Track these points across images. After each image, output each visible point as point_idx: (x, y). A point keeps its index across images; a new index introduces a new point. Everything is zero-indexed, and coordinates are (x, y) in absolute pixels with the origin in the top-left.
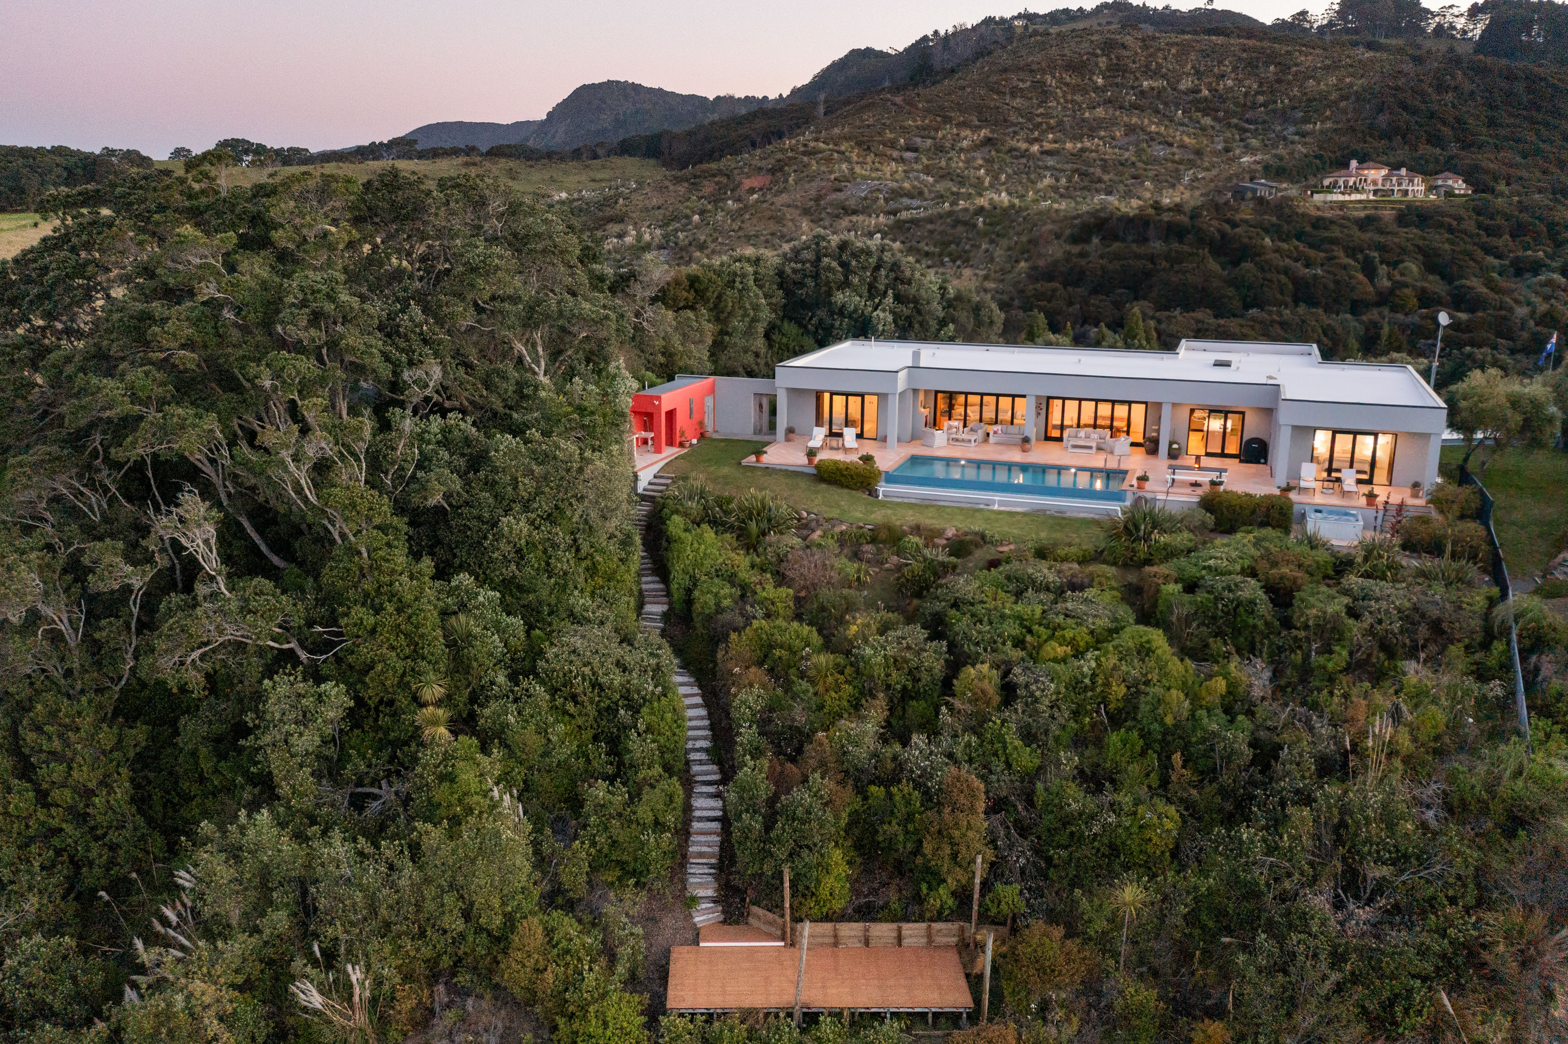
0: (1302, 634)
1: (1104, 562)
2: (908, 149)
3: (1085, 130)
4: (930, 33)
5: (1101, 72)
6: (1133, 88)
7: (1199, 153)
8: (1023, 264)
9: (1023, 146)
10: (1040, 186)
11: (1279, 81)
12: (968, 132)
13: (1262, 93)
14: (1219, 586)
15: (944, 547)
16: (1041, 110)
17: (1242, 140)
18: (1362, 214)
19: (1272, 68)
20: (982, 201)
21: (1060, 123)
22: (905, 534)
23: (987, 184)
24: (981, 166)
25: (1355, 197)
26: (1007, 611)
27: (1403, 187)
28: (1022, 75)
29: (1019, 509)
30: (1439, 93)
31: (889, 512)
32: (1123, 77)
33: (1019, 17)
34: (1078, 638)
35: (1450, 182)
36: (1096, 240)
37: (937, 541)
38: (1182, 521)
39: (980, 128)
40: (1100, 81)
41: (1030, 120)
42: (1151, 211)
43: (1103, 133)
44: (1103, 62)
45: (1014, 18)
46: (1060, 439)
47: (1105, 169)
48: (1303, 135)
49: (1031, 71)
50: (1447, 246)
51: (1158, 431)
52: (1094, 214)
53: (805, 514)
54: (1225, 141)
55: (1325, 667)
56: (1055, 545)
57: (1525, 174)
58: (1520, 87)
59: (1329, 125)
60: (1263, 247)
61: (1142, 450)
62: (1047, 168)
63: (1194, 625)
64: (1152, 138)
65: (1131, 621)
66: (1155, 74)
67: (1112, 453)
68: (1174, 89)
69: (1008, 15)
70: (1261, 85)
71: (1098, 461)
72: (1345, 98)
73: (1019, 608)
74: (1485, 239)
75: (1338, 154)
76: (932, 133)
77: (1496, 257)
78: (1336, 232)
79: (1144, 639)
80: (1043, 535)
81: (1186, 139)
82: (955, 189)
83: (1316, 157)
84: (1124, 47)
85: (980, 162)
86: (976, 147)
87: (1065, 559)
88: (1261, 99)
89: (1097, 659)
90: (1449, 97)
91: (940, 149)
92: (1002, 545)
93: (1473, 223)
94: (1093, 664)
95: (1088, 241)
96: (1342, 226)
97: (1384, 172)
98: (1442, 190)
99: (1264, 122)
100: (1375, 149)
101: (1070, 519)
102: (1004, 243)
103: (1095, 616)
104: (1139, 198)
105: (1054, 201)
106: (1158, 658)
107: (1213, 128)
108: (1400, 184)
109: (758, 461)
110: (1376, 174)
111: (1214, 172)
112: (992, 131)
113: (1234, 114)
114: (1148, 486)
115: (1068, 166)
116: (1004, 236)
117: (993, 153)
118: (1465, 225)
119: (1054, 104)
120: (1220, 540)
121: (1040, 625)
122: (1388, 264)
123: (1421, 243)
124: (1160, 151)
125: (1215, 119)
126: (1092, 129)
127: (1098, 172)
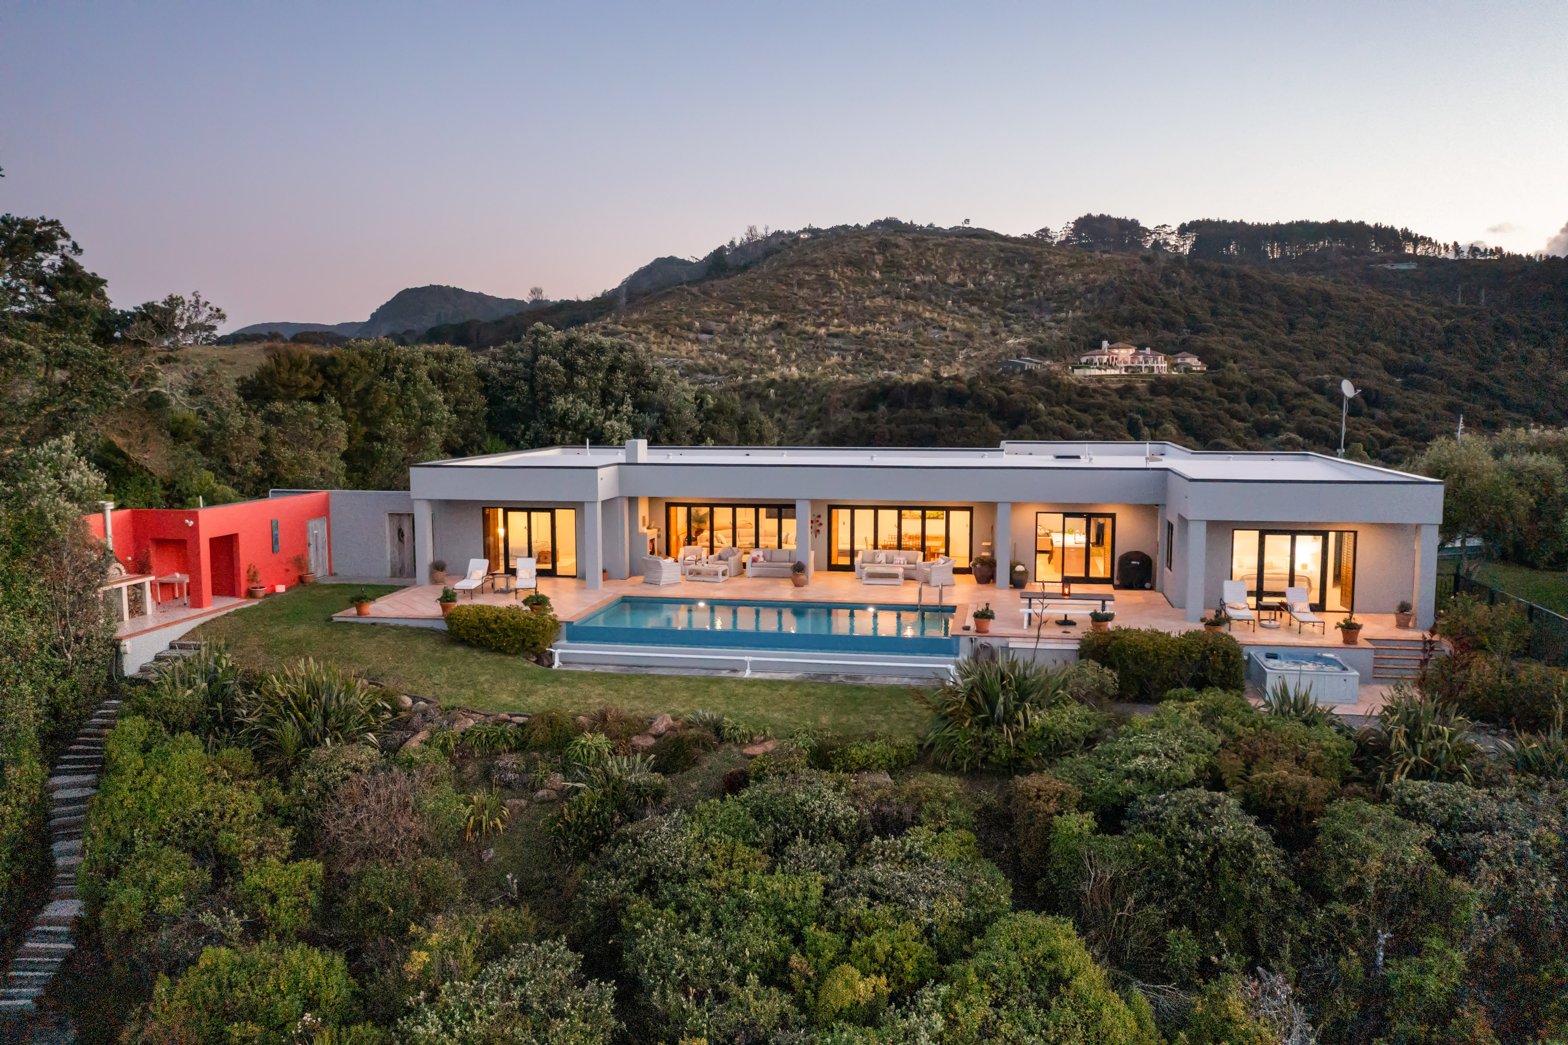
0: (1351, 911)
1: (938, 767)
2: (704, 331)
3: (867, 316)
4: (726, 243)
5: (878, 268)
6: (907, 281)
7: (969, 336)
8: (814, 431)
9: (811, 329)
10: (827, 363)
11: (1033, 277)
12: (760, 317)
13: (1019, 286)
14: (1173, 815)
15: (646, 752)
16: (826, 299)
17: (1006, 326)
18: (1120, 385)
19: (1026, 266)
20: (772, 375)
21: (844, 311)
22: (580, 730)
23: (778, 361)
24: (772, 347)
25: (1110, 372)
26: (752, 894)
27: (1150, 364)
28: (807, 269)
29: (785, 676)
30: (1168, 288)
31: (561, 690)
32: (898, 272)
33: (805, 231)
34: (901, 954)
35: (1188, 360)
36: (882, 408)
37: (636, 740)
38: (1065, 684)
39: (770, 314)
40: (878, 275)
41: (817, 307)
42: (932, 380)
43: (883, 319)
44: (879, 259)
45: (800, 232)
46: (850, 568)
47: (886, 349)
48: (1058, 322)
49: (816, 266)
50: (1196, 411)
51: (991, 549)
52: (880, 383)
53: (408, 701)
54: (992, 327)
55: (1419, 989)
56: (846, 739)
57: (1247, 353)
58: (1234, 283)
59: (1079, 313)
60: (1037, 410)
61: (972, 578)
62: (833, 348)
63: (1131, 901)
64: (927, 323)
65: (1005, 900)
66: (925, 270)
67: (927, 582)
68: (944, 283)
69: (794, 230)
70: (1018, 280)
71: (909, 594)
72: (1089, 291)
73: (775, 884)
74: (1226, 404)
75: (1091, 337)
76: (726, 319)
77: (1240, 421)
78: (1100, 399)
79: (1041, 949)
80: (825, 720)
81: (957, 324)
82: (747, 366)
83: (1072, 339)
84: (897, 246)
85: (771, 343)
86: (767, 330)
87: (865, 767)
88: (1019, 291)
89: (946, 1009)
90: (1177, 291)
91: (733, 332)
92: (752, 742)
93: (1214, 392)
94: (938, 1022)
95: (875, 408)
96: (1103, 394)
97: (1132, 351)
98: (1182, 367)
99: (1025, 311)
100: (1121, 332)
101: (871, 689)
102: (796, 412)
103: (934, 894)
104: (919, 373)
105: (841, 374)
106: (1078, 997)
107: (980, 315)
108: (1146, 362)
109: (360, 614)
110: (1125, 354)
111: (986, 351)
112: (783, 317)
113: (997, 304)
114: (993, 627)
115: (853, 347)
116: (794, 406)
117: (784, 335)
118: (1208, 394)
119: (837, 294)
120: (1142, 717)
121: (820, 922)
122: (1149, 426)
123: (1174, 408)
124: (934, 334)
125: (982, 308)
126: (873, 316)
127: (881, 351)
